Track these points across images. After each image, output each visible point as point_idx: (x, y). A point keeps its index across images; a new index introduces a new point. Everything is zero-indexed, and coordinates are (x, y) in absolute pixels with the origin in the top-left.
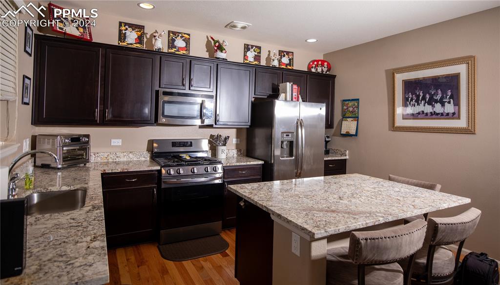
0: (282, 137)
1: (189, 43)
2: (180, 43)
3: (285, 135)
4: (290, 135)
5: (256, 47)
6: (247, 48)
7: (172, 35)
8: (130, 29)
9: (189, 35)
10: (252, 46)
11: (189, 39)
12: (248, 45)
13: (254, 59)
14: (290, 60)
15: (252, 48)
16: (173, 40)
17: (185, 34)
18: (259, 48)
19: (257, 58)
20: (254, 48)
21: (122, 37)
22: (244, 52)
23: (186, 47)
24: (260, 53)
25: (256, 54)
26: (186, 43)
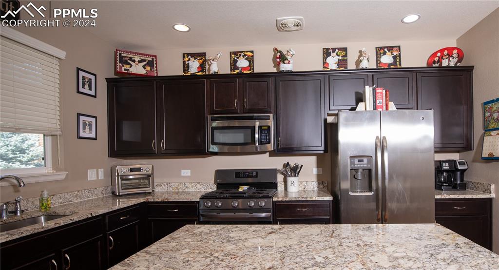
0: (352, 163)
1: (253, 61)
2: (243, 63)
3: (356, 160)
4: (365, 160)
5: (340, 49)
6: (327, 53)
7: (233, 56)
8: (192, 59)
9: (252, 52)
10: (334, 50)
11: (253, 56)
12: (327, 49)
13: (338, 65)
14: (395, 57)
15: (334, 52)
16: (235, 61)
17: (247, 52)
18: (345, 50)
19: (342, 63)
20: (337, 50)
21: (186, 67)
22: (323, 58)
23: (250, 66)
24: (346, 56)
25: (340, 58)
26: (250, 62)
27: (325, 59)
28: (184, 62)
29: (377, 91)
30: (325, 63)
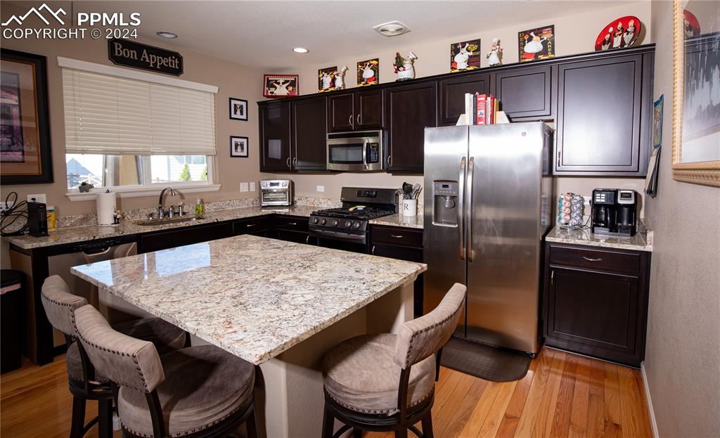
0: (436, 188)
1: (378, 70)
2: (368, 73)
3: (441, 184)
4: (450, 185)
5: (470, 42)
6: (455, 50)
7: (360, 66)
8: (326, 74)
9: (377, 60)
10: (463, 44)
11: (378, 64)
12: (456, 45)
13: (468, 64)
14: (544, 43)
15: (463, 47)
16: (362, 72)
17: (372, 60)
18: (477, 42)
19: (474, 60)
20: (467, 45)
21: (321, 84)
23: (374, 76)
24: (478, 49)
25: (471, 54)
26: (374, 71)
27: (453, 57)
28: (319, 78)
29: (479, 99)
30: (453, 62)
